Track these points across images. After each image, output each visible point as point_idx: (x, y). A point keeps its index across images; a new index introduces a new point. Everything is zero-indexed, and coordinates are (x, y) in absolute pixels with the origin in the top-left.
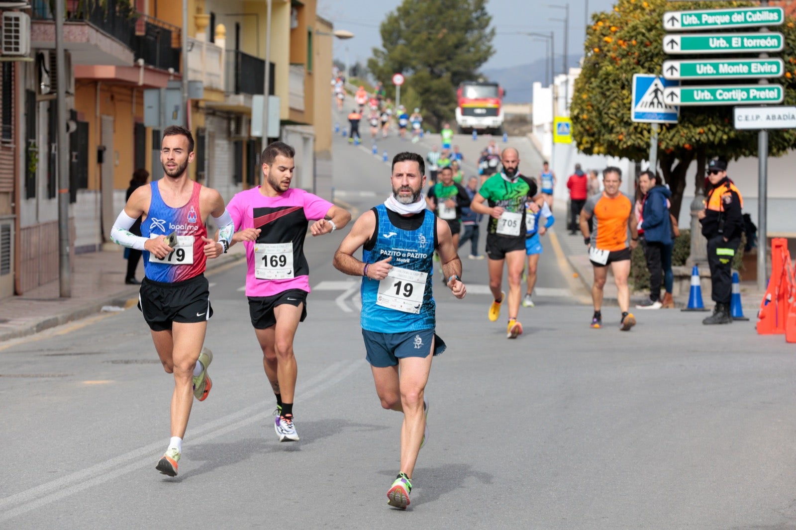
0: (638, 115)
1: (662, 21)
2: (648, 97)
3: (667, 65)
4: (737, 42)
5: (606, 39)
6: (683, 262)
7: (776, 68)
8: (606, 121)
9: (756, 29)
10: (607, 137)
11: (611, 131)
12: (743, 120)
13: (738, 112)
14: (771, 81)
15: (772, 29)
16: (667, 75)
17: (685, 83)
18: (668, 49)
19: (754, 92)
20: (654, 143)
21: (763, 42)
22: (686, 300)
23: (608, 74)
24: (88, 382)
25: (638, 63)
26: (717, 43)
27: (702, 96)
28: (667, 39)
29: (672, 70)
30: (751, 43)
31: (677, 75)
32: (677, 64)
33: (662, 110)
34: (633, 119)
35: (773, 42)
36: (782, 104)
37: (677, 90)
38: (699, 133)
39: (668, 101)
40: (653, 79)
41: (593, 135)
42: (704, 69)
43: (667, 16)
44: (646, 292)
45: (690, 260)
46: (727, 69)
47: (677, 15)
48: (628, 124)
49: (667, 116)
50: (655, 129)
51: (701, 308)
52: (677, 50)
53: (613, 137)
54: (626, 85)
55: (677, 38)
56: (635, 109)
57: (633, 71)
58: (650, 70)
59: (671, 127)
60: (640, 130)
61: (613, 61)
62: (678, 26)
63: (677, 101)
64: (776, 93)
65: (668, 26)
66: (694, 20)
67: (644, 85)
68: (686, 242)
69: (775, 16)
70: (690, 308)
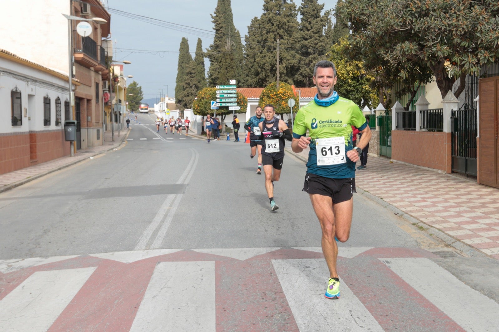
0: (212, 108)
1: (216, 92)
2: (214, 105)
3: (217, 99)
4: (229, 96)
5: (202, 95)
6: (221, 133)
7: (235, 100)
8: (206, 109)
9: (232, 93)
10: (207, 112)
11: (207, 110)
12: (230, 109)
13: (229, 107)
14: (235, 102)
15: (234, 93)
16: (217, 101)
17: (220, 102)
18: (217, 97)
19: (232, 104)
20: (215, 113)
21: (233, 96)
22: (227, 139)
23: (206, 101)
24: (155, 152)
25: (212, 99)
26: (226, 96)
27: (223, 105)
28: (217, 95)
29: (218, 100)
30: (231, 96)
31: (219, 101)
32: (219, 99)
33: (216, 107)
34: (211, 109)
35: (235, 96)
36: (237, 106)
37: (219, 104)
38: (222, 111)
39: (218, 105)
40: (214, 102)
41: (197, 112)
42: (223, 100)
43: (217, 91)
44: (214, 138)
45: (222, 132)
46: (227, 100)
47: (219, 91)
48: (210, 109)
49: (217, 108)
50: (215, 110)
51: (229, 140)
52: (219, 97)
53: (208, 112)
54: (210, 103)
55: (219, 95)
56: (212, 107)
57: (211, 101)
58: (214, 100)
59: (218, 110)
60: (213, 110)
61: (207, 99)
62: (219, 93)
63: (219, 105)
64: (236, 104)
65: (217, 93)
66: (221, 92)
67: (213, 103)
68: (222, 129)
69: (235, 91)
70: (227, 140)
